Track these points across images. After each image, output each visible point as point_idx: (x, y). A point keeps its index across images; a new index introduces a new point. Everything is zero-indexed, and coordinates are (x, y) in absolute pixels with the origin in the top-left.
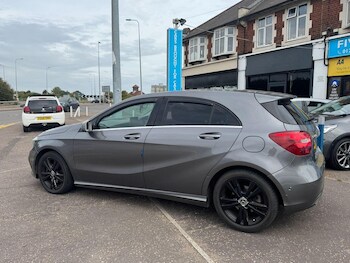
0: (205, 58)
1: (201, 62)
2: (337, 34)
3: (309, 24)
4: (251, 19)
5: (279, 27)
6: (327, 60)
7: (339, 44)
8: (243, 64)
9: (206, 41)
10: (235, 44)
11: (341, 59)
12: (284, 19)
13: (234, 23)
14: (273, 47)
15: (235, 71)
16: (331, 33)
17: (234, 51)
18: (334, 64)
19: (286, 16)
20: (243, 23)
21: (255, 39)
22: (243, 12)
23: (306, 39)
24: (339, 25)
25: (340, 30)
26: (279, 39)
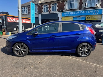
0: (28, 13)
1: (26, 14)
2: (63, 11)
3: (57, 8)
4: (42, 4)
5: (50, 8)
6: (62, 17)
7: (64, 14)
8: (40, 16)
9: (28, 9)
10: (37, 10)
11: (64, 17)
12: (51, 6)
14: (48, 13)
15: (38, 18)
16: (62, 11)
17: (37, 12)
18: (63, 18)
20: (39, 5)
21: (43, 10)
22: (40, 2)
23: (56, 12)
24: (64, 9)
25: (64, 11)
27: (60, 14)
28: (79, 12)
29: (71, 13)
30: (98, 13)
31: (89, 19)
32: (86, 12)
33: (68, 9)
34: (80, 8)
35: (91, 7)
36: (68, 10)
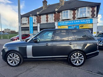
0: (27, 23)
1: (26, 24)
3: (54, 18)
5: (47, 18)
6: (58, 26)
7: (60, 23)
9: (27, 19)
10: (36, 20)
11: (60, 26)
12: (48, 16)
13: (36, 15)
14: (46, 22)
16: (58, 21)
17: (36, 22)
20: (38, 16)
21: (41, 20)
22: (38, 13)
23: (53, 21)
24: (60, 19)
25: (60, 20)
26: (47, 21)
27: (56, 24)
28: (73, 22)
29: (66, 22)
30: (89, 22)
31: (82, 28)
32: (79, 21)
34: (74, 18)
35: (83, 17)
36: (63, 20)
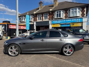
3: (48, 17)
4: (36, 14)
6: (52, 24)
7: (54, 21)
8: (35, 23)
10: (33, 19)
11: (54, 24)
12: (43, 15)
13: (33, 15)
14: (41, 21)
15: (33, 25)
19: (44, 15)
21: (38, 18)
22: (35, 13)
23: (48, 20)
25: (54, 19)
26: (43, 19)
27: (50, 22)
28: (65, 21)
29: (59, 21)
30: (79, 21)
31: (73, 26)
32: (70, 20)
33: (56, 18)
34: (66, 17)
35: (74, 16)
